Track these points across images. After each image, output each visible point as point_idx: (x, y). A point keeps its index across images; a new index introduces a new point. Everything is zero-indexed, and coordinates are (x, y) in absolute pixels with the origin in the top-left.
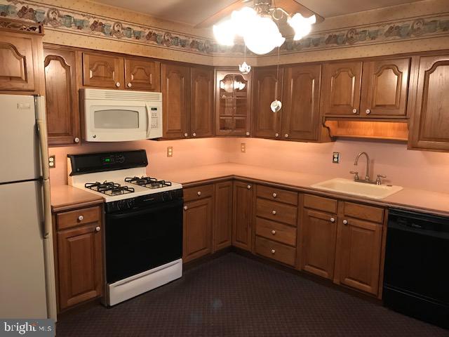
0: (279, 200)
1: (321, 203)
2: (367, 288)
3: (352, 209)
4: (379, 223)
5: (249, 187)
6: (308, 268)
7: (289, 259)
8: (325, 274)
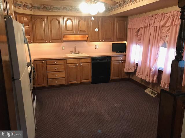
0: (58, 64)
1: (72, 61)
2: (88, 81)
3: (82, 61)
4: (90, 62)
5: (43, 62)
6: (70, 83)
7: (63, 82)
8: (76, 82)
